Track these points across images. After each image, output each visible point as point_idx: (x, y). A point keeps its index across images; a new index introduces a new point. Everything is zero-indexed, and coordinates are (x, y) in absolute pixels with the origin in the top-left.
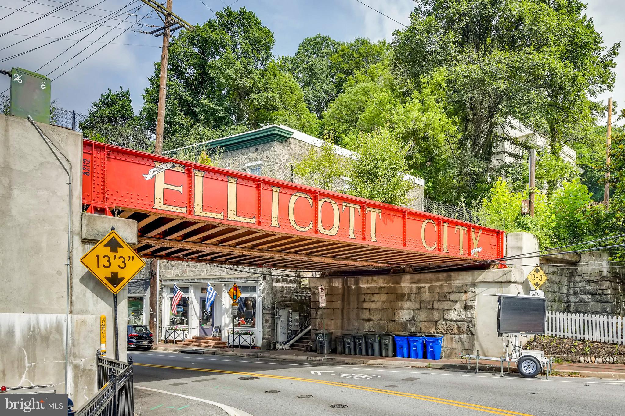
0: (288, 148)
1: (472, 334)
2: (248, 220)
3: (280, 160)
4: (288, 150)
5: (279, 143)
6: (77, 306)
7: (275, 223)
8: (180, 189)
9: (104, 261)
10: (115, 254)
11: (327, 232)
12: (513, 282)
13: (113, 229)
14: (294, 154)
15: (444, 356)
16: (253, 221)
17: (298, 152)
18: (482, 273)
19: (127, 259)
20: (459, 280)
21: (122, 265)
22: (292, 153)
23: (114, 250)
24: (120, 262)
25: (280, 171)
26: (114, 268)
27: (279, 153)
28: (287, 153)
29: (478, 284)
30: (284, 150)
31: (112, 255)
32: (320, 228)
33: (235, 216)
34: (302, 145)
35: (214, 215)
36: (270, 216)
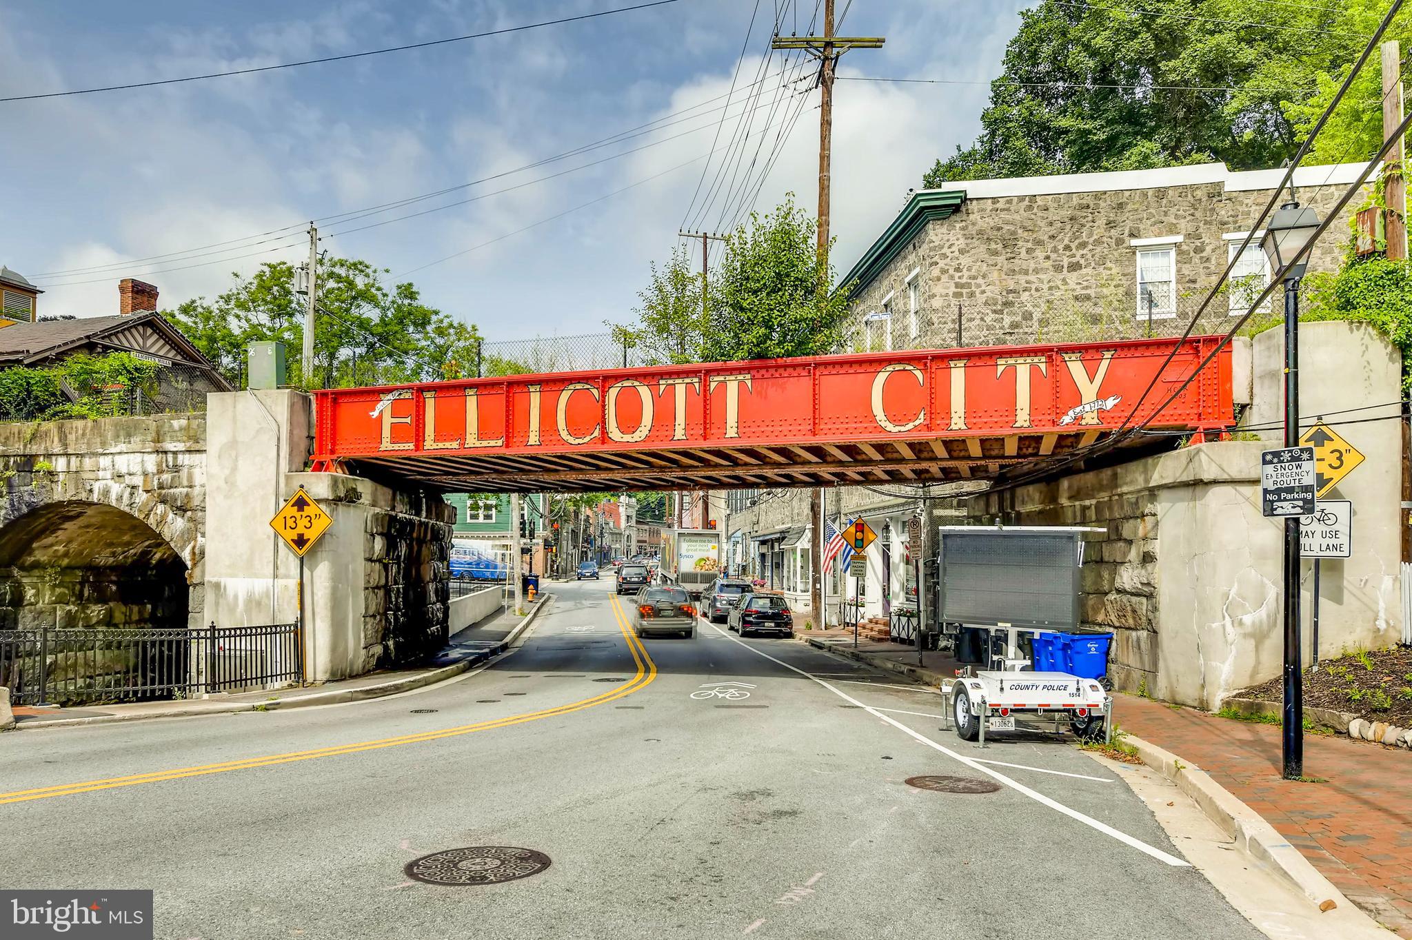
0: (964, 224)
1: (1155, 632)
2: (492, 443)
3: (944, 256)
4: (963, 229)
5: (939, 222)
6: (281, 571)
7: (534, 439)
8: (408, 420)
9: (290, 522)
10: (301, 513)
11: (627, 438)
12: (1215, 482)
13: (302, 486)
14: (980, 232)
15: (1116, 686)
16: (500, 443)
17: (992, 224)
18: (1158, 463)
19: (313, 517)
20: (1127, 484)
21: (308, 525)
22: (974, 232)
23: (301, 509)
24: (305, 522)
25: (944, 278)
26: (300, 530)
27: (941, 243)
28: (960, 236)
29: (1160, 492)
30: (953, 232)
31: (298, 515)
32: (615, 433)
33: (475, 441)
34: (1000, 205)
35: (448, 445)
36: (527, 431)
